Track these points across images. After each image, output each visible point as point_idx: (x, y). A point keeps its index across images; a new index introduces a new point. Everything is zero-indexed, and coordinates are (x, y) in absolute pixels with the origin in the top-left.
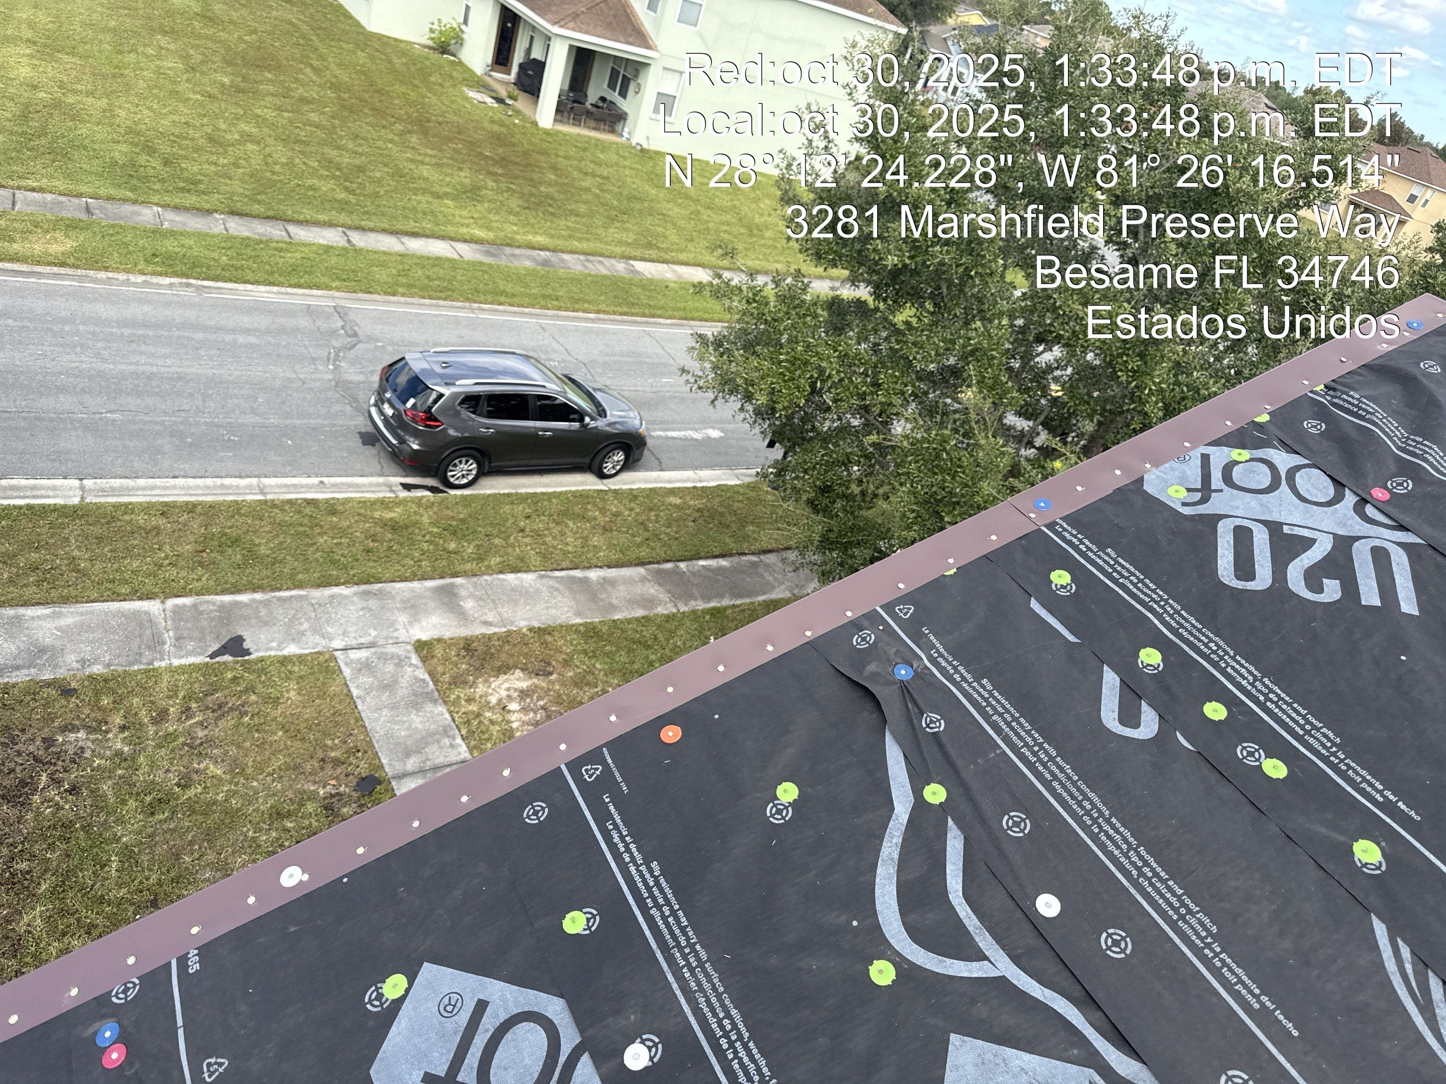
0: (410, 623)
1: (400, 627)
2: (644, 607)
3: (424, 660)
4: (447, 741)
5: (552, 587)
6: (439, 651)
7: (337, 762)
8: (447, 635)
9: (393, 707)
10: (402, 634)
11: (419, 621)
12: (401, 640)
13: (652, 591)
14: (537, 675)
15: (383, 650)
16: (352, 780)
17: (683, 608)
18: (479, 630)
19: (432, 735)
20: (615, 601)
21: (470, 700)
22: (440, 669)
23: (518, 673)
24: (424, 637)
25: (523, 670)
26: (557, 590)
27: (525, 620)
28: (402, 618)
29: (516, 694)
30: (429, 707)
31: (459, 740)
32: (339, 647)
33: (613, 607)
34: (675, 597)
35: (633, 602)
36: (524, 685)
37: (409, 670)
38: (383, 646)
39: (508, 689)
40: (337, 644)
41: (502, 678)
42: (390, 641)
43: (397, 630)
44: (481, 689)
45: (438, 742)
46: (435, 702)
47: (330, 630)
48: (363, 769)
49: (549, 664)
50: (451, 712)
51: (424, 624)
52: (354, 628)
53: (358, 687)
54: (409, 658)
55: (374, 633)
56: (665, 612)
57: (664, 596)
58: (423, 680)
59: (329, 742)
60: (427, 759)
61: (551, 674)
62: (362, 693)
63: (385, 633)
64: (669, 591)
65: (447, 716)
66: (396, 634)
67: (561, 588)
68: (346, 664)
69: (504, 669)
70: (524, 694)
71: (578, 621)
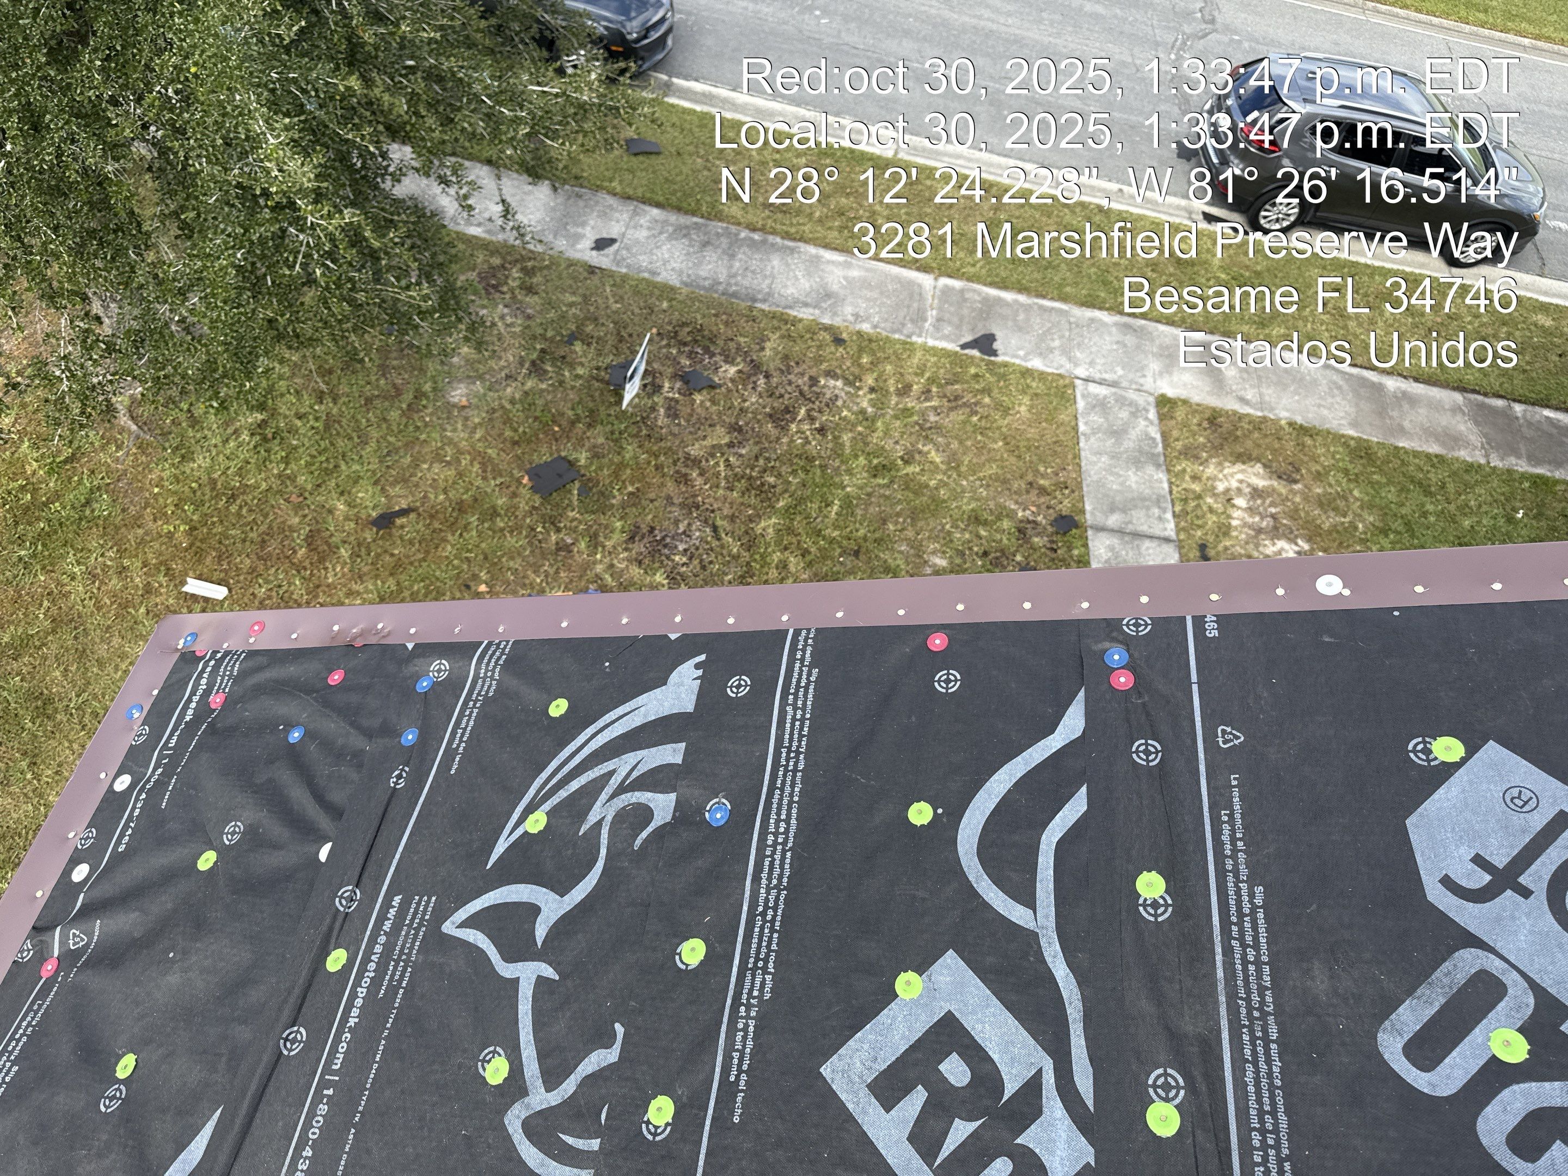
0: (1161, 374)
1: (1149, 374)
2: (1443, 444)
3: (1162, 418)
4: (1156, 511)
5: (1335, 383)
6: (1180, 414)
7: (1043, 491)
8: (1196, 398)
9: (1114, 456)
10: (1148, 383)
11: (1170, 373)
12: (1144, 388)
13: (1462, 428)
14: (1280, 477)
15: (1124, 393)
16: (1052, 514)
17: (1496, 462)
18: (1231, 405)
19: (1144, 499)
20: (1406, 424)
21: (1195, 478)
22: (1175, 433)
23: (1259, 468)
24: (1171, 393)
25: (1265, 466)
26: (1339, 388)
27: (1288, 410)
28: (1155, 366)
29: (1247, 490)
30: (1150, 469)
31: (1169, 516)
32: (1082, 376)
33: (1402, 431)
34: (1490, 444)
35: (1430, 433)
36: (1261, 483)
37: (1143, 423)
38: (1125, 389)
39: (1241, 482)
40: (1081, 372)
41: (1239, 466)
42: (1134, 386)
43: (1144, 376)
44: (1211, 470)
45: (1148, 508)
46: (1158, 466)
47: (1078, 354)
48: (1065, 507)
49: (1298, 470)
50: (1171, 483)
51: (1175, 379)
52: (1103, 361)
53: (1086, 423)
54: (1147, 411)
55: (1120, 372)
56: (1469, 459)
57: (1475, 438)
58: (1154, 439)
59: (1042, 469)
60: (1130, 522)
61: (1296, 482)
62: (1088, 431)
63: (1131, 376)
64: (1485, 435)
65: (1166, 486)
66: (1142, 381)
67: (1345, 387)
68: (1083, 396)
69: (1243, 458)
70: (1256, 493)
71: (1352, 433)
